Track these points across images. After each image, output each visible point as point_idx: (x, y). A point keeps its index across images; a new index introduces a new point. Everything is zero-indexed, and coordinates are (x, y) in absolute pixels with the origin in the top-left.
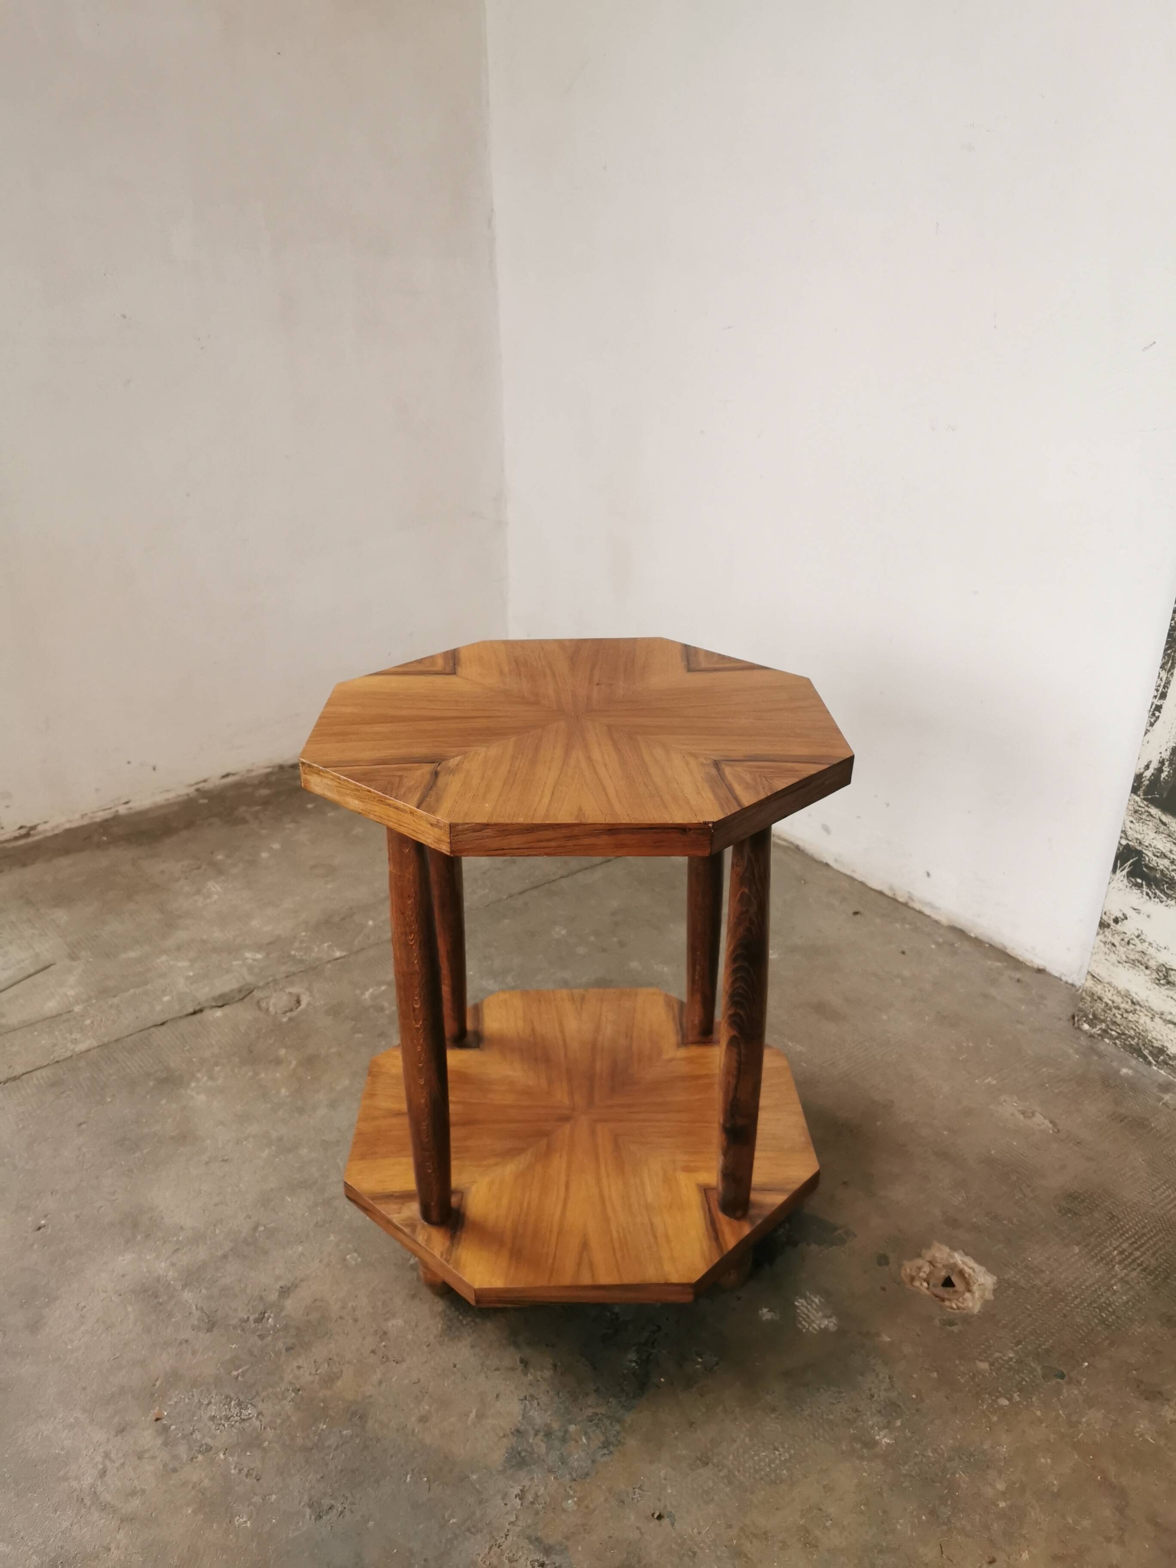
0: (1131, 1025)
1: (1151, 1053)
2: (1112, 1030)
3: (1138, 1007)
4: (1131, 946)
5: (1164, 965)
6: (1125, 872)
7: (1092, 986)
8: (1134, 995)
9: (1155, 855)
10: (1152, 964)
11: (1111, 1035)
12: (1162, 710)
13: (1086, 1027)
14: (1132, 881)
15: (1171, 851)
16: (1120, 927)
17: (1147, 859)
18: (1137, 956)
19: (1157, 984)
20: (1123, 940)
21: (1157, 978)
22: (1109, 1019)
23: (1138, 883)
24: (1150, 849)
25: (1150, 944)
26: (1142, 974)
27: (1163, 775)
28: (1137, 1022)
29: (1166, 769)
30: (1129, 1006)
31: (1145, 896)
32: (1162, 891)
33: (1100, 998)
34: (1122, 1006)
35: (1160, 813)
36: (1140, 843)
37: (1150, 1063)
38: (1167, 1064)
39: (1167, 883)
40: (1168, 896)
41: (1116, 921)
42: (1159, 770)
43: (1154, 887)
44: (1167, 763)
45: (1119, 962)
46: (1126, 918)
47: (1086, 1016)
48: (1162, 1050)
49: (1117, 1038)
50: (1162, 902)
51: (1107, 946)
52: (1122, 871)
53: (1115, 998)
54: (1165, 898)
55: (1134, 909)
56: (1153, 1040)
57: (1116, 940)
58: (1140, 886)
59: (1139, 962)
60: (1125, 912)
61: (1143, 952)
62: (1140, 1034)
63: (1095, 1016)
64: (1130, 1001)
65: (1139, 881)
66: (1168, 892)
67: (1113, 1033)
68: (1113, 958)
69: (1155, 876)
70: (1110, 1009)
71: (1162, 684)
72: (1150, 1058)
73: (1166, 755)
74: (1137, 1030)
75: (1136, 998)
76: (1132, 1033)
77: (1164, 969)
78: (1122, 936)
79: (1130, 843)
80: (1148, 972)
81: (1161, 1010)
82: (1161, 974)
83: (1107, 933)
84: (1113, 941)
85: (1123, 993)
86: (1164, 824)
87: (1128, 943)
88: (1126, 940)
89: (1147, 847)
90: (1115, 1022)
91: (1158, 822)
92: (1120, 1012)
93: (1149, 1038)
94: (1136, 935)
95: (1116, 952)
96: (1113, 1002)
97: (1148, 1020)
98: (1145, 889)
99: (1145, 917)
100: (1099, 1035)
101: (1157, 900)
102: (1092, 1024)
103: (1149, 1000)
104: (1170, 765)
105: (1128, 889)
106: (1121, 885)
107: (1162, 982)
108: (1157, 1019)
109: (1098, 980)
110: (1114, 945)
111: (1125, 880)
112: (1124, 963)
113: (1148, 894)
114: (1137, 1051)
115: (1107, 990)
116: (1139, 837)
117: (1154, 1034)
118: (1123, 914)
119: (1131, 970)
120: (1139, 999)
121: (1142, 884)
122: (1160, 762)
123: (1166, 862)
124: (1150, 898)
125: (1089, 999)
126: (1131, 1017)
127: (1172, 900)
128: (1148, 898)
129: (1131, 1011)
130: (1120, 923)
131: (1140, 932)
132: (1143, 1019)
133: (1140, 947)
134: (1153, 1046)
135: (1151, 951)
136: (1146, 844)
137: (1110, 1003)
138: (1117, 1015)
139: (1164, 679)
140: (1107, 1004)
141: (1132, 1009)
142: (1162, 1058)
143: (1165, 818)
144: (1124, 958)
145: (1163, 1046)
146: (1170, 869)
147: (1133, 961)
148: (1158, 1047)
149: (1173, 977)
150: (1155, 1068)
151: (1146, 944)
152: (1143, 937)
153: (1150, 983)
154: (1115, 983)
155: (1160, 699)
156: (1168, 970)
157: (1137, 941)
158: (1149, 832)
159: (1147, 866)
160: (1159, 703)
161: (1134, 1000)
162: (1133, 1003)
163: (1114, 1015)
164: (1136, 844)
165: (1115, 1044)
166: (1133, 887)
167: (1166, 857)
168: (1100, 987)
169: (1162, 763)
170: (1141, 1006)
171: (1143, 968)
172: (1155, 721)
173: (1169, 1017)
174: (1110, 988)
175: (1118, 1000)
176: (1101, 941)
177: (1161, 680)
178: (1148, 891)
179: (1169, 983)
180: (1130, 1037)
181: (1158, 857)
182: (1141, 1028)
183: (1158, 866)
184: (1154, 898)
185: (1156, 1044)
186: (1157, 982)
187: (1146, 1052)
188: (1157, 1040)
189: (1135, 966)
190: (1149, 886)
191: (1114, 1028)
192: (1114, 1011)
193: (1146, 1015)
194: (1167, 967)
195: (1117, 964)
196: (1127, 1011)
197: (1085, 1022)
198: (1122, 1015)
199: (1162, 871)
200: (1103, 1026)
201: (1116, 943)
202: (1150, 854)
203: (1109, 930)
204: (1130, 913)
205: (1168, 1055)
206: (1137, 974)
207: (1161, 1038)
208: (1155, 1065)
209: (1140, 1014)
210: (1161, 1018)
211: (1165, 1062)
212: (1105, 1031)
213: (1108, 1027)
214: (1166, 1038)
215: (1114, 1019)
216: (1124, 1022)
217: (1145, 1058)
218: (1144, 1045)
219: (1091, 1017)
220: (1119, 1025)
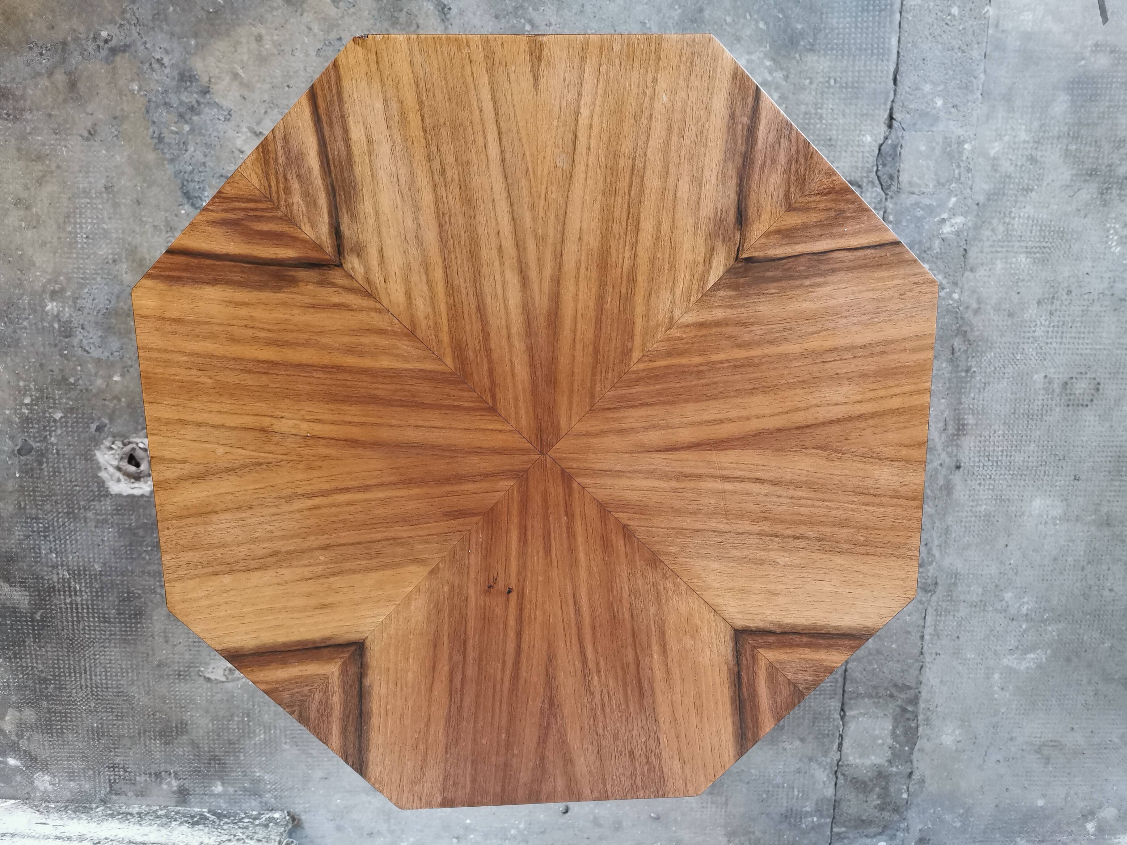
0: (226, 832)
1: (206, 819)
11: (249, 818)
13: (277, 815)
22: (251, 829)
28: (218, 836)
33: (259, 841)
37: (209, 812)
38: (191, 817)
47: (277, 824)
48: (194, 824)
49: (243, 818)
56: (203, 828)
62: (217, 829)
63: (266, 826)
67: (247, 820)
70: (247, 837)
72: (208, 815)
74: (219, 830)
76: (225, 827)
90: (244, 828)
92: (237, 837)
93: (207, 829)
100: (263, 814)
102: (271, 820)
114: (222, 816)
117: (201, 833)
125: (272, 837)
126: (225, 838)
132: (211, 840)
134: (204, 824)
137: (247, 841)
138: (241, 835)
140: (251, 839)
142: (195, 819)
145: (193, 828)
148: (199, 825)
150: (204, 810)
163: (243, 833)
165: (245, 813)
180: (228, 823)
182: (215, 833)
185: (201, 827)
187: (213, 818)
188: (199, 830)
191: (245, 824)
192: (244, 837)
196: (229, 840)
197: (278, 819)
198: (235, 836)
200: (257, 822)
205: (189, 823)
207: (194, 833)
208: (204, 812)
211: (193, 817)
212: (255, 819)
213: (252, 823)
214: (189, 834)
215: (244, 830)
216: (233, 832)
217: (215, 814)
218: (214, 822)
219: (271, 824)
220: (239, 828)
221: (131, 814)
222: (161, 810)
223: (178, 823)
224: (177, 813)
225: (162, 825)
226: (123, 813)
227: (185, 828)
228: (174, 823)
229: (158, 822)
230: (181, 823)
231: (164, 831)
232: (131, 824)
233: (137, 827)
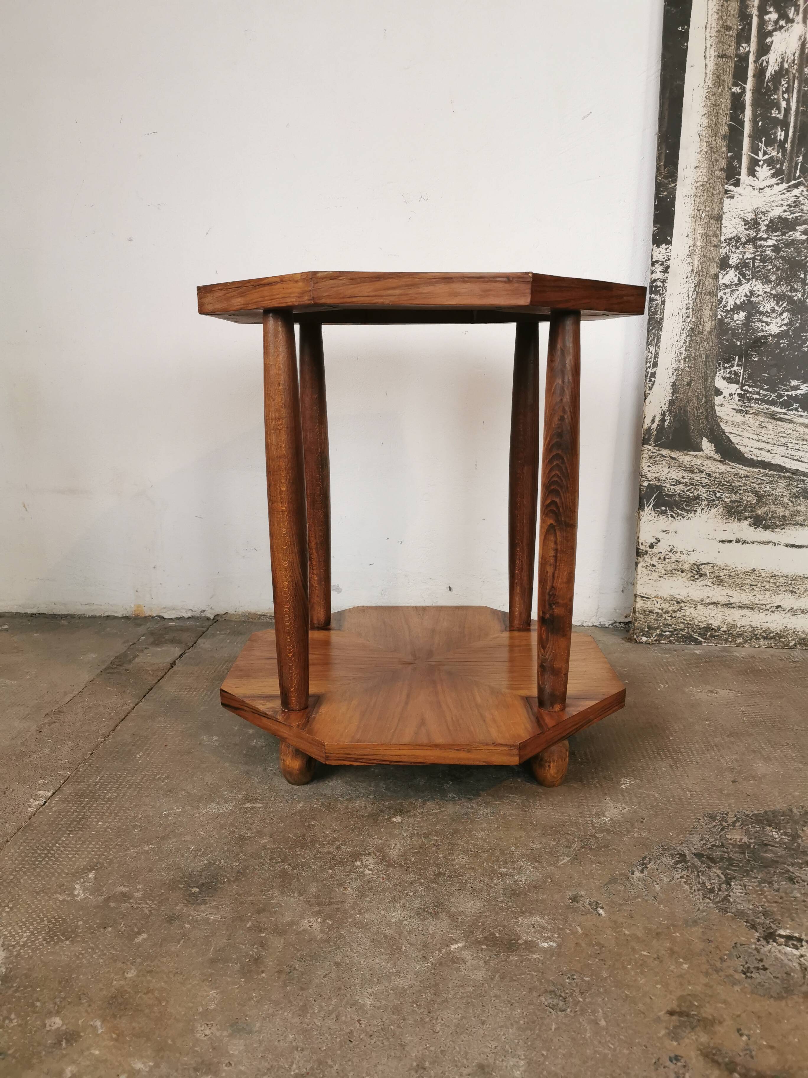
0: (680, 620)
1: (700, 634)
2: (665, 632)
3: (682, 604)
4: (667, 560)
5: (695, 564)
6: (651, 506)
7: (642, 605)
8: (678, 597)
9: (671, 485)
10: (686, 567)
11: (666, 636)
12: (656, 376)
13: (644, 639)
14: (658, 511)
15: (683, 477)
16: (655, 550)
17: (666, 490)
18: (673, 566)
19: (693, 581)
20: (660, 558)
21: (692, 576)
22: (661, 624)
23: (663, 510)
24: (667, 481)
25: (681, 552)
26: (680, 577)
27: (666, 423)
28: (684, 616)
29: (667, 418)
30: (675, 607)
31: (670, 518)
32: (682, 509)
33: (651, 612)
34: (670, 609)
35: (669, 452)
36: (659, 480)
37: (700, 643)
38: (714, 636)
39: (684, 501)
40: (687, 511)
41: (652, 546)
42: (663, 420)
43: (675, 509)
44: (667, 414)
45: (660, 577)
46: (659, 541)
47: (642, 630)
48: (708, 628)
49: (671, 636)
50: (683, 517)
51: (649, 569)
52: (648, 507)
53: (663, 605)
54: (686, 514)
55: (664, 531)
56: (700, 624)
57: (655, 561)
58: (664, 513)
59: (675, 570)
60: (657, 537)
61: (677, 561)
62: (688, 624)
63: (649, 627)
64: (675, 602)
65: (664, 508)
66: (687, 508)
67: (667, 633)
68: (655, 575)
69: (675, 500)
70: (661, 616)
71: (653, 356)
72: (700, 639)
73: (665, 408)
74: (686, 622)
75: (679, 598)
76: (682, 625)
77: (696, 567)
78: (658, 556)
79: (651, 483)
80: (684, 574)
81: (700, 598)
82: (694, 572)
83: (646, 559)
84: (652, 562)
85: (668, 599)
86: (674, 459)
87: (665, 559)
88: (662, 557)
89: (664, 480)
90: (667, 624)
91: (669, 459)
92: (669, 615)
93: (696, 623)
94: (669, 550)
95: (657, 570)
96: (662, 609)
97: (692, 610)
98: (669, 513)
99: (673, 533)
100: (656, 640)
101: (679, 517)
102: (648, 635)
103: (690, 594)
104: (670, 414)
105: (656, 519)
106: (650, 518)
107: (696, 577)
108: (699, 607)
109: (647, 598)
110: (654, 566)
111: (653, 513)
112: (665, 576)
113: (672, 516)
114: (689, 639)
115: (655, 602)
116: (657, 475)
117: (699, 618)
118: (656, 539)
119: (670, 578)
120: (681, 598)
121: (666, 510)
122: (662, 415)
123: (681, 487)
124: (674, 518)
125: (642, 616)
126: (678, 614)
127: (691, 513)
128: (673, 519)
129: (678, 610)
130: (655, 547)
131: (671, 547)
132: (689, 611)
133: (674, 558)
134: (700, 629)
135: (684, 557)
136: (664, 479)
137: (660, 611)
138: (667, 618)
139: (653, 352)
140: (657, 614)
141: (678, 607)
142: (709, 634)
143: (673, 455)
144: (664, 572)
145: (708, 624)
146: (685, 490)
147: (671, 571)
148: (704, 627)
149: (703, 570)
150: (706, 644)
151: (678, 554)
152: (675, 550)
153: (687, 582)
154: (661, 594)
155: (653, 368)
156: (698, 566)
157: (671, 554)
158: (664, 469)
159: (668, 495)
160: (653, 371)
161: (679, 600)
162: (678, 603)
163: (665, 619)
164: (656, 482)
165: (670, 641)
166: (660, 515)
167: (680, 483)
168: (649, 603)
169: (663, 414)
170: (684, 602)
171: (679, 573)
172: (652, 385)
173: (708, 601)
174: (658, 600)
175: (666, 606)
176: (643, 567)
177: (651, 353)
178: (672, 513)
179: (701, 575)
180: (681, 630)
181: (674, 485)
182: (688, 619)
183: (676, 492)
184: (677, 517)
185: (702, 625)
186: (693, 578)
187: (696, 636)
188: (702, 622)
189: (673, 574)
190: (671, 509)
191: (667, 629)
192: (664, 616)
193: (690, 607)
194: (698, 564)
195: (659, 579)
196: (675, 612)
197: (642, 636)
198: (671, 616)
199: (679, 494)
200: (658, 632)
201: (656, 564)
202: (668, 485)
203: (648, 555)
204: (660, 536)
205: (713, 629)
206: (676, 579)
207: (705, 619)
208: (705, 642)
209: (685, 608)
210: (702, 604)
211: (712, 636)
212: (660, 635)
213: (662, 630)
214: (709, 617)
215: (666, 623)
216: (674, 621)
217: (696, 640)
218: (693, 631)
219: (646, 629)
220: (670, 625)
221: (764, 638)
222: (740, 643)
223: (722, 629)
224: (726, 640)
225: (734, 626)
226: (771, 638)
227: (715, 624)
228: (725, 629)
229: (738, 629)
230: (719, 628)
231: (729, 620)
232: (759, 628)
233: (754, 624)
